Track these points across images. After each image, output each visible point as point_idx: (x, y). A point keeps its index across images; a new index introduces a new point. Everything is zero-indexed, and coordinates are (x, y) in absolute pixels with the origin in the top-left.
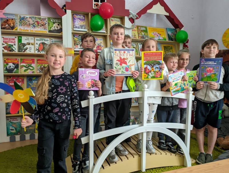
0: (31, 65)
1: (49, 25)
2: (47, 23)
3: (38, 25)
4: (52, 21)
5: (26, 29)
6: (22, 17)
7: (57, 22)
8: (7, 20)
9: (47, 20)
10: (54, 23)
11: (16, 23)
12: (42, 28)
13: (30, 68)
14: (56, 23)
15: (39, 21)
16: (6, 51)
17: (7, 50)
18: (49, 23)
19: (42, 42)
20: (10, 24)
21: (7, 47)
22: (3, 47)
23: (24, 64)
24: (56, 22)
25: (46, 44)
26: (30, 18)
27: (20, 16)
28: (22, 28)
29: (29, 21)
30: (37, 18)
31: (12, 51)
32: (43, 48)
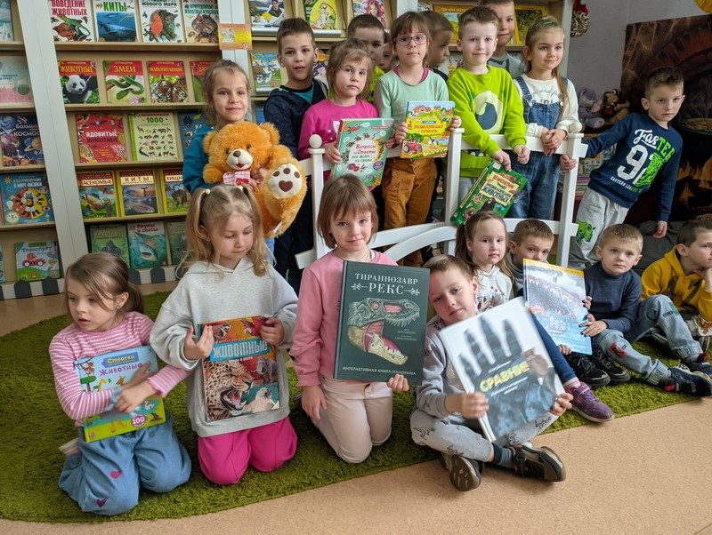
0: (134, 78)
13: (131, 87)
16: (64, 40)
17: (67, 36)
19: (158, 8)
21: (67, 28)
22: (56, 29)
23: (116, 78)
25: (170, 14)
31: (81, 40)
32: (164, 27)
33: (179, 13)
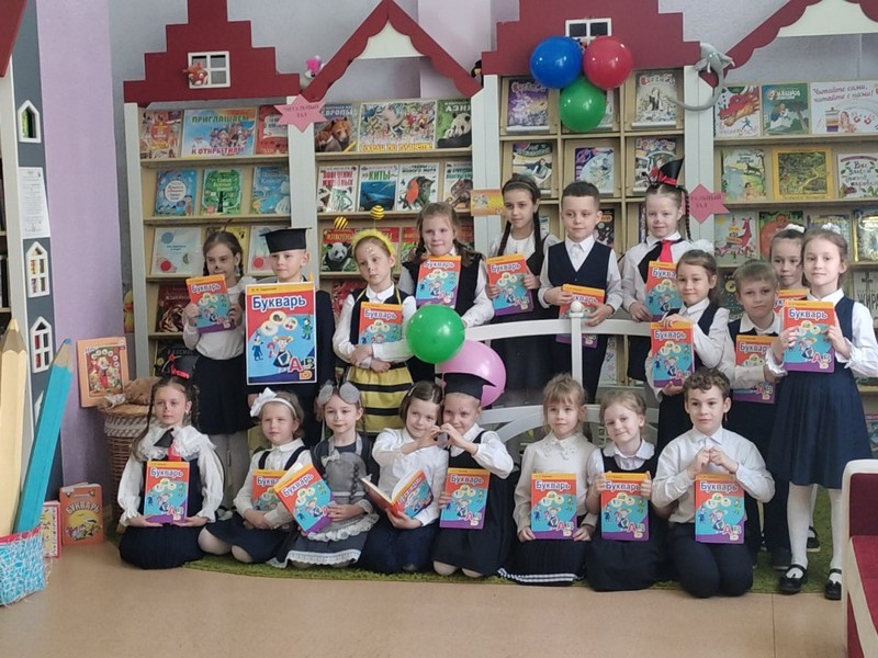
1: (439, 124)
2: (435, 116)
3: (411, 128)
4: (449, 109)
5: (376, 143)
6: (370, 108)
7: (463, 111)
8: (333, 123)
9: (435, 107)
10: (455, 116)
11: (352, 128)
12: (420, 135)
14: (459, 116)
15: (414, 113)
18: (440, 118)
19: (417, 175)
20: (339, 133)
24: (460, 112)
25: (427, 180)
26: (391, 107)
27: (365, 106)
28: (368, 141)
29: (386, 120)
30: (408, 107)
31: (343, 210)
32: (419, 194)
33: (437, 179)
